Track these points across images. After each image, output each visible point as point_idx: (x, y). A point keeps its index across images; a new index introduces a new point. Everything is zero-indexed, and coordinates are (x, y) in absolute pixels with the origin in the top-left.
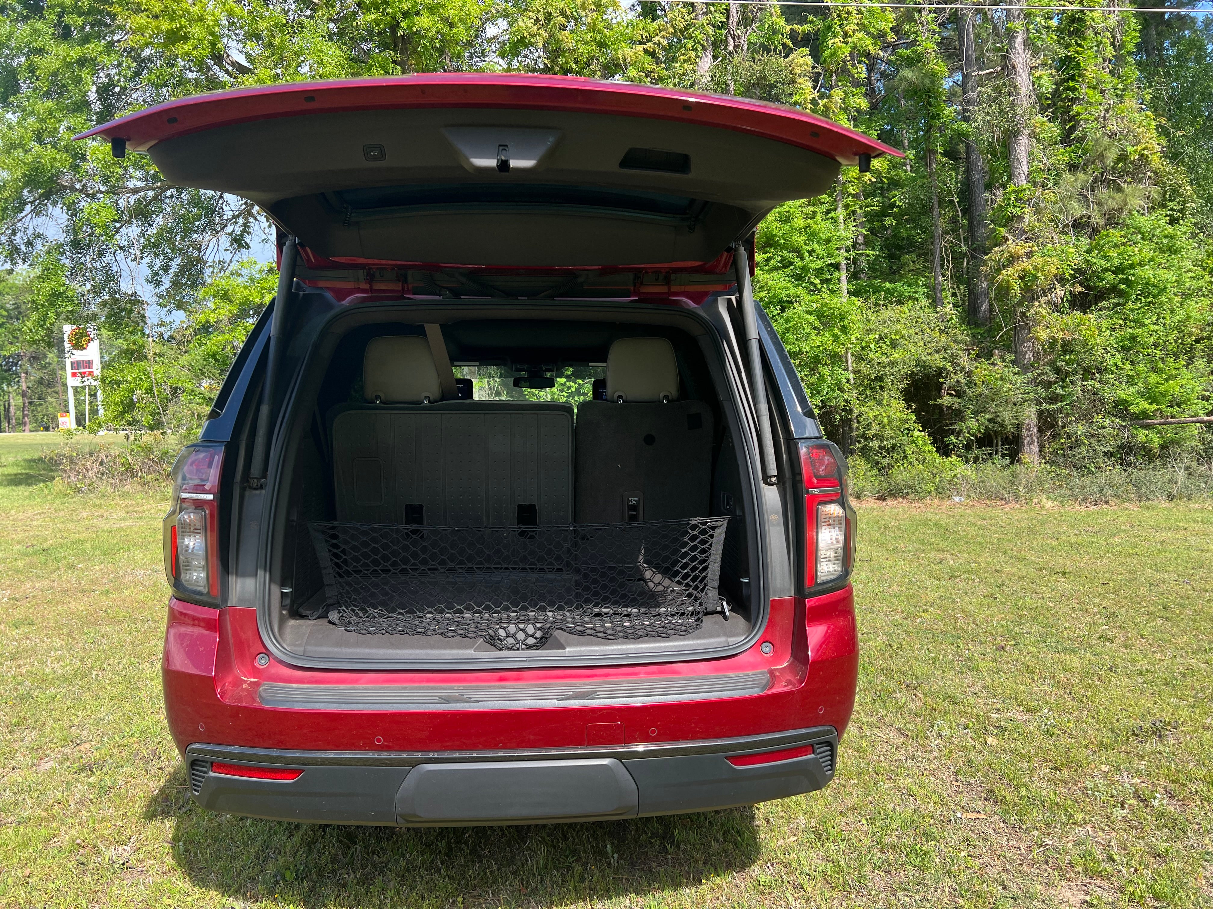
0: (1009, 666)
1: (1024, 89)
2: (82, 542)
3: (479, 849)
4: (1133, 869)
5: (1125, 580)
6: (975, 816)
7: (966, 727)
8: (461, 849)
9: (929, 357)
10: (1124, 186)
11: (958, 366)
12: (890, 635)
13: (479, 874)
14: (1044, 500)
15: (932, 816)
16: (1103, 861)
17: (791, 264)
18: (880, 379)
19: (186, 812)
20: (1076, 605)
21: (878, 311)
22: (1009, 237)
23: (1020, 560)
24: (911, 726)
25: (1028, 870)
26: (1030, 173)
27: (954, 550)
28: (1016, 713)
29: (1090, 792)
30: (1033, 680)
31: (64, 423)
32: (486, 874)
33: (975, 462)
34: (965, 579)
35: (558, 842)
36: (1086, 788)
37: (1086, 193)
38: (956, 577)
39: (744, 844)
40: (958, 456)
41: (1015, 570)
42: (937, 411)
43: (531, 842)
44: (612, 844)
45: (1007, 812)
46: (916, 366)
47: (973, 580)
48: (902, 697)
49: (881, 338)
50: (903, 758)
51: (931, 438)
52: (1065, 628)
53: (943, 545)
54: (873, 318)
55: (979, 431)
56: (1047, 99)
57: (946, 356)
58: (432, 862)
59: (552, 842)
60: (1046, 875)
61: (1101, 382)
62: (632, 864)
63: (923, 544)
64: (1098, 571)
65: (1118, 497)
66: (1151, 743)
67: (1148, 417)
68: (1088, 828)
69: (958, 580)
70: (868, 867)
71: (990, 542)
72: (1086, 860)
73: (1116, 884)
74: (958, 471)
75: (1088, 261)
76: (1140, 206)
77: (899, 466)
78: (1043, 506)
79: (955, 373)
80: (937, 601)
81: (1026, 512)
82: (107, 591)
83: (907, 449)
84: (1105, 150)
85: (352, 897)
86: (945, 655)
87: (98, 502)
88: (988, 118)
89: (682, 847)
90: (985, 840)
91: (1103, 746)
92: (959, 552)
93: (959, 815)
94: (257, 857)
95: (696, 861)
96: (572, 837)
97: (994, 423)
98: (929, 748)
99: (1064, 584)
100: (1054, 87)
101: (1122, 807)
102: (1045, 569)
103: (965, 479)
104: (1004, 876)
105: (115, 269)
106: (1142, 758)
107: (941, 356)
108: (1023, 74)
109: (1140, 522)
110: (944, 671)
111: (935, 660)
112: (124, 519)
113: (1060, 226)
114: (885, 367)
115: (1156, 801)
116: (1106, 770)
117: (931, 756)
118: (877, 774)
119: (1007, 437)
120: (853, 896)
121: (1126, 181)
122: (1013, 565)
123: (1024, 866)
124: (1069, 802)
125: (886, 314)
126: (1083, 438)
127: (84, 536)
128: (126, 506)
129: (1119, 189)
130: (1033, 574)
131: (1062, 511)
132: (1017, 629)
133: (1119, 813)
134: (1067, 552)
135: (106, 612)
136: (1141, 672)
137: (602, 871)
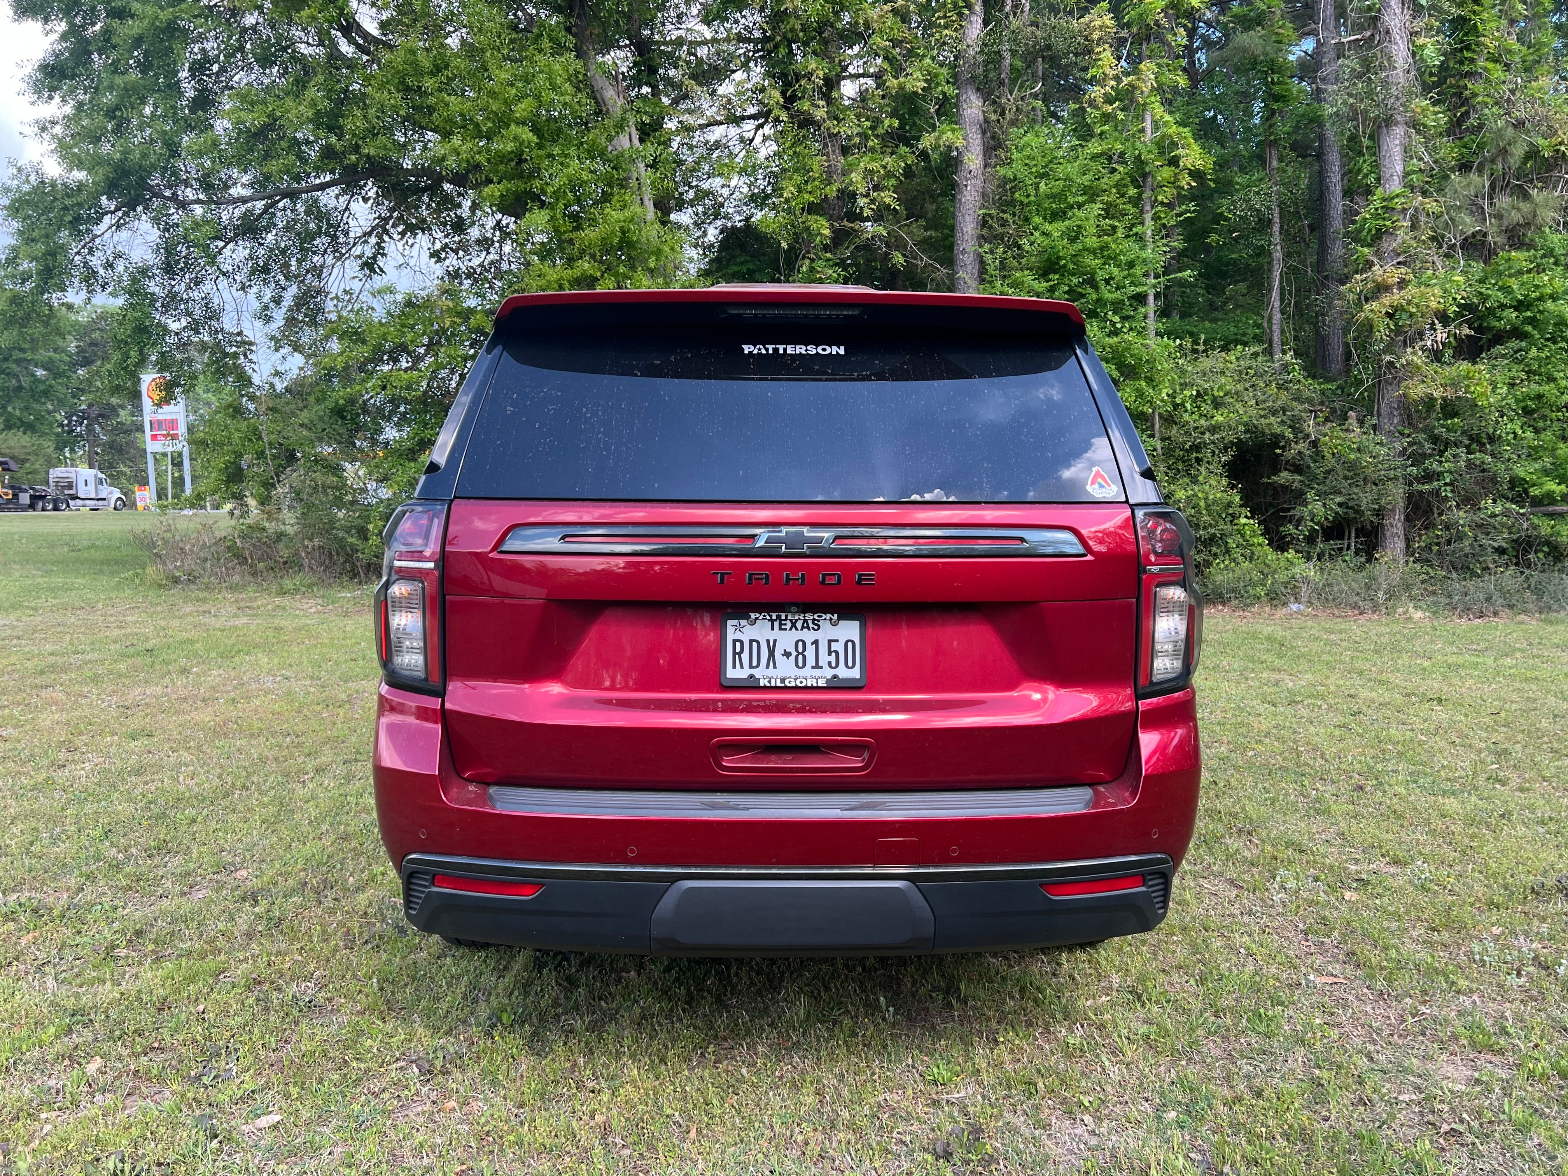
0: (1371, 809)
1: (1401, 61)
2: (192, 642)
3: (724, 998)
4: (1532, 1044)
5: (1521, 709)
6: (1331, 980)
7: (1316, 879)
8: (703, 998)
9: (1263, 421)
10: (1534, 193)
11: (1301, 432)
12: (1214, 771)
13: (728, 1025)
14: (1411, 610)
15: (1278, 979)
16: (1495, 1034)
17: (1083, 296)
18: (1196, 448)
19: (373, 948)
20: (1457, 740)
21: (1196, 359)
22: (1375, 260)
23: (1381, 683)
24: (1246, 877)
25: (1400, 1042)
26: (1406, 174)
27: (1293, 669)
28: (1380, 864)
29: (1477, 957)
30: (1402, 826)
31: (143, 499)
32: (736, 1025)
33: (1319, 559)
34: (1308, 705)
35: (819, 993)
36: (1472, 953)
37: (1480, 201)
38: (1297, 703)
39: (1046, 1001)
40: (1297, 552)
41: (1374, 694)
42: (1270, 492)
43: (787, 992)
44: (885, 997)
45: (1372, 977)
46: (1245, 433)
47: (1320, 707)
48: (1233, 843)
49: (1199, 394)
50: (1237, 912)
51: (1262, 527)
52: (1443, 767)
53: (1278, 663)
54: (1190, 369)
55: (1326, 519)
56: (1431, 74)
57: (1284, 418)
58: (671, 1010)
59: (812, 992)
60: (1423, 1047)
61: (1493, 455)
62: (910, 1019)
63: (1253, 662)
64: (1485, 698)
65: (1511, 607)
66: (1556, 903)
67: (1554, 502)
68: (1475, 997)
69: (1300, 706)
70: (1200, 1032)
71: (1341, 661)
72: (1474, 1032)
73: (1511, 1059)
74: (1297, 570)
75: (1481, 293)
76: (1554, 220)
77: (1218, 564)
78: (1410, 618)
79: (1296, 443)
80: (1274, 731)
81: (1388, 625)
82: (233, 699)
83: (1230, 541)
84: (1510, 144)
85: (583, 1044)
86: (1286, 795)
87: (202, 595)
88: (1351, 100)
89: (971, 1003)
90: (1345, 1007)
91: (1492, 905)
92: (1300, 672)
93: (1312, 977)
94: (465, 997)
95: (989, 1019)
96: (836, 987)
97: (1347, 507)
98: (1271, 903)
99: (1441, 714)
100: (1442, 58)
101: (1519, 975)
102: (1414, 694)
103: (1306, 580)
104: (1371, 1047)
105: (216, 301)
106: (1543, 920)
107: (1279, 420)
108: (1400, 42)
109: (1541, 639)
110: (1285, 814)
111: (1273, 801)
112: (236, 616)
113: (1445, 246)
114: (1203, 433)
115: (1562, 968)
116: (1498, 932)
117: (1273, 913)
118: (1206, 930)
119: (1363, 527)
120: (1184, 1063)
121: (1535, 187)
122: (1372, 690)
123: (1396, 1037)
124: (1451, 968)
125: (1206, 363)
126: (1467, 529)
127: (193, 634)
128: (236, 601)
129: (1526, 196)
130: (1399, 699)
131: (1436, 624)
132: (1379, 767)
133: (1513, 981)
134: (1443, 675)
135: (236, 722)
136: (1543, 821)
137: (877, 1025)
